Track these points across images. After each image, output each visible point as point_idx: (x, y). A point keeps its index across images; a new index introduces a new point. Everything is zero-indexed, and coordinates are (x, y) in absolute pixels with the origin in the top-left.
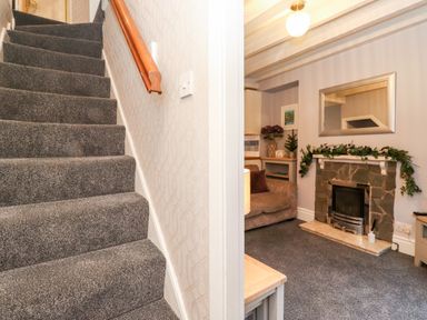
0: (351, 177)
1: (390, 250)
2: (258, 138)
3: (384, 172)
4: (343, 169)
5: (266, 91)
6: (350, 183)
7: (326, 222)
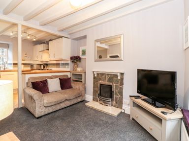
0: (107, 80)
1: (121, 112)
2: (69, 62)
3: (119, 78)
4: (104, 76)
5: (73, 39)
6: (106, 83)
7: (97, 101)
